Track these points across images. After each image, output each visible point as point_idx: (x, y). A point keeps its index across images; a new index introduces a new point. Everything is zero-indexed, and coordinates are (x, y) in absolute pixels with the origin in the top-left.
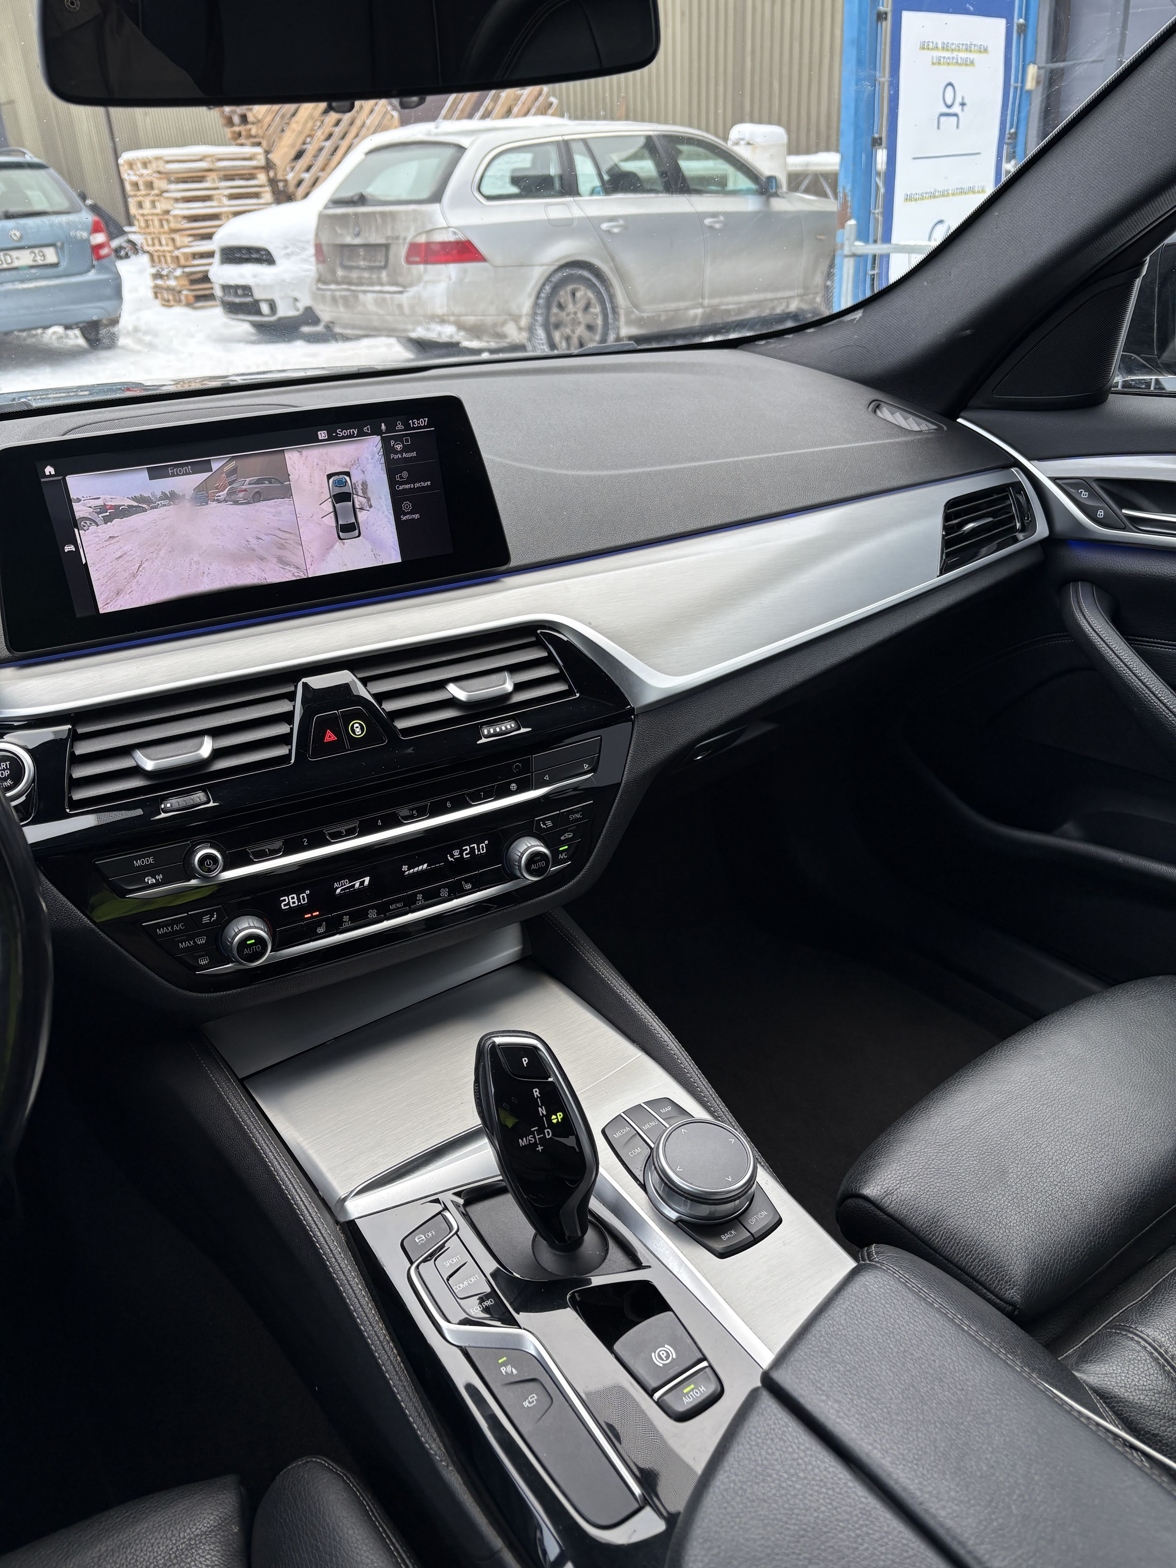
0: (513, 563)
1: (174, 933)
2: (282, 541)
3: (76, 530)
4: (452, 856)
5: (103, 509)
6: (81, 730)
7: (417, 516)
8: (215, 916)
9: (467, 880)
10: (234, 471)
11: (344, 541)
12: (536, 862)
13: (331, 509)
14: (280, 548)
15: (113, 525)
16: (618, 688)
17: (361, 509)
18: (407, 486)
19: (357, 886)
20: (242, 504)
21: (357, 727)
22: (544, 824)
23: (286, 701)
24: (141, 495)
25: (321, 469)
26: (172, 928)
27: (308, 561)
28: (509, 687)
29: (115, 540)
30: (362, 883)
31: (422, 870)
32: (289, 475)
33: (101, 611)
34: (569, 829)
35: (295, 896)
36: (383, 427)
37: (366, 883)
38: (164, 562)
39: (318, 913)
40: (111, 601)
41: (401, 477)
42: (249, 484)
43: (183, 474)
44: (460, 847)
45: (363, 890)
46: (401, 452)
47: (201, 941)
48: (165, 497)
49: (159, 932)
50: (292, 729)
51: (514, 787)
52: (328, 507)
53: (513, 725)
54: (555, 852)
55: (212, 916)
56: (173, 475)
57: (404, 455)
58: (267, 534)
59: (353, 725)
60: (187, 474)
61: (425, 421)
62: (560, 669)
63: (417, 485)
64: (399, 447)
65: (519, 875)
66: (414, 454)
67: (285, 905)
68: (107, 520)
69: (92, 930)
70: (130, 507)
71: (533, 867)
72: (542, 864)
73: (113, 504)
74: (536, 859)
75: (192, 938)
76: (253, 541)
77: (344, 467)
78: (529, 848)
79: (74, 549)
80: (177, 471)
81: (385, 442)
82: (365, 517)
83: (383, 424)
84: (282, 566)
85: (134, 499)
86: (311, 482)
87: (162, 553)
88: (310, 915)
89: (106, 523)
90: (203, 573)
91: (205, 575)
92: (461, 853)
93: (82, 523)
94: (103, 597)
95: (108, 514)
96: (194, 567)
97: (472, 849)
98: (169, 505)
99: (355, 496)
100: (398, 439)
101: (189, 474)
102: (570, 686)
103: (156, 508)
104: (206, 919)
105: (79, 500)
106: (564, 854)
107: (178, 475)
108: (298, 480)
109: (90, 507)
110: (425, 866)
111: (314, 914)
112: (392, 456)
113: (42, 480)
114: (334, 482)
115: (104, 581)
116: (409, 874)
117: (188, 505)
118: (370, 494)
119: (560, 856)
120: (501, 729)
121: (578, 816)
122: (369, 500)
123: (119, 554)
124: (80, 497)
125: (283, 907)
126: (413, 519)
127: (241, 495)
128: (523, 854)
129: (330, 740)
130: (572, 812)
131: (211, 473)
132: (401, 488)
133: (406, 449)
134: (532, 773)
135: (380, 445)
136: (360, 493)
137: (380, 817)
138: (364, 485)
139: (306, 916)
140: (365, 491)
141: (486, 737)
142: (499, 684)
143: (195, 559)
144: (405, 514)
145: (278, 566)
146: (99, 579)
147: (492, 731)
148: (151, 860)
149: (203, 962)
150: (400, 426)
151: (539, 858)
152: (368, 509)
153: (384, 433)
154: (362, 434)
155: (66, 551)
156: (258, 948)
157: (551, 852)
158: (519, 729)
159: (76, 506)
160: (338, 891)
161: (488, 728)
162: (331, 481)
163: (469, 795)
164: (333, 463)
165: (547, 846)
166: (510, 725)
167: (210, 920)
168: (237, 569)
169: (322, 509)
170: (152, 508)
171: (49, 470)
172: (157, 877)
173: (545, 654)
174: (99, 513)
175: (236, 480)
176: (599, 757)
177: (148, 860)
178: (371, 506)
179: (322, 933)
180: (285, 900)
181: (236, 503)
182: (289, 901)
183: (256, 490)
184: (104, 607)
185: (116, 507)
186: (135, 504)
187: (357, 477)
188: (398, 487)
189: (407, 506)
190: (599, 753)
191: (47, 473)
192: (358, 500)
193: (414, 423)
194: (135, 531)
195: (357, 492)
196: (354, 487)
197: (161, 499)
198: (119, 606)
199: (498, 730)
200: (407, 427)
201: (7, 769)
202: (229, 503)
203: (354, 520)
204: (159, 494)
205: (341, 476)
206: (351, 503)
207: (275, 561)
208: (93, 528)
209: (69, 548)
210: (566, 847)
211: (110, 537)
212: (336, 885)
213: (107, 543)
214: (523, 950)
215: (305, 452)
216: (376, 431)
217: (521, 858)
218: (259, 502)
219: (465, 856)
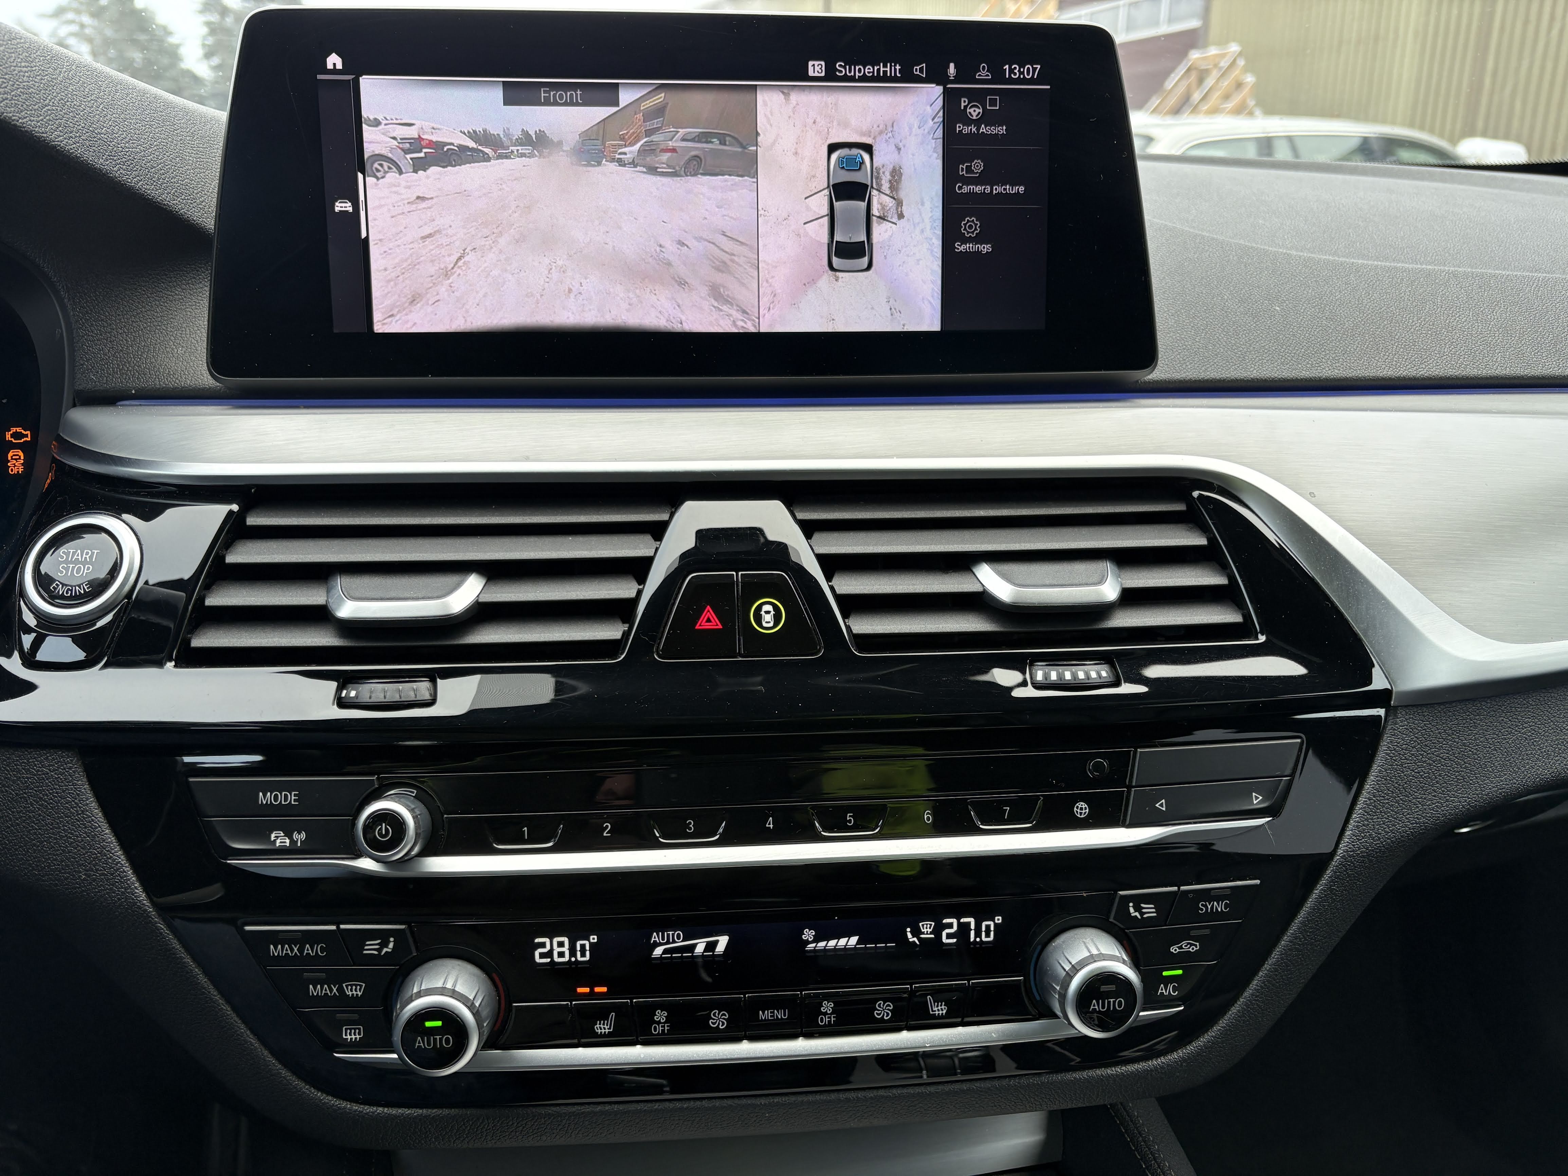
0: (1159, 373)
1: (303, 959)
2: (726, 258)
3: (360, 176)
4: (917, 932)
5: (416, 144)
6: (253, 520)
7: (986, 248)
8: (391, 945)
9: (939, 995)
10: (660, 111)
11: (838, 273)
12: (1103, 996)
13: (825, 210)
14: (718, 269)
15: (428, 177)
16: (1359, 640)
17: (882, 218)
18: (978, 189)
19: (700, 949)
20: (663, 174)
21: (768, 612)
22: (1138, 908)
23: (648, 538)
24: (485, 131)
25: (819, 132)
26: (301, 950)
27: (764, 301)
28: (1109, 591)
29: (424, 205)
30: (711, 946)
31: (845, 949)
32: (757, 134)
33: (378, 328)
34: (1193, 933)
35: (566, 940)
36: (952, 70)
37: (721, 948)
38: (503, 257)
39: (604, 989)
40: (399, 312)
41: (969, 170)
42: (683, 140)
43: (566, 104)
44: (937, 916)
45: (710, 960)
46: (978, 123)
47: (354, 990)
48: (526, 139)
49: (275, 951)
50: (639, 593)
51: (1082, 809)
52: (820, 204)
53: (1104, 674)
54: (1151, 979)
55: (384, 944)
56: (547, 103)
57: (983, 129)
58: (699, 239)
59: (759, 608)
60: (571, 104)
61: (1034, 70)
62: (1231, 578)
63: (998, 189)
64: (975, 112)
65: (1059, 1013)
66: (1002, 130)
67: (542, 955)
68: (419, 165)
69: (145, 915)
70: (463, 148)
71: (1095, 1005)
72: (1117, 1003)
73: (434, 138)
74: (1104, 988)
75: (337, 978)
76: (671, 247)
77: (863, 134)
78: (1092, 959)
79: (350, 209)
80: (554, 95)
81: (950, 99)
82: (886, 236)
83: (952, 65)
84: (716, 304)
85: (474, 136)
86: (796, 153)
87: (502, 241)
88: (587, 990)
89: (415, 171)
90: (570, 291)
91: (572, 295)
92: (939, 928)
93: (376, 165)
94: (388, 302)
95: (422, 155)
96: (555, 275)
97: (964, 929)
98: (531, 156)
99: (874, 192)
100: (976, 97)
101: (577, 104)
102: (1247, 616)
103: (507, 157)
104: (371, 947)
105: (376, 123)
106: (1170, 987)
107: (556, 104)
108: (773, 144)
109: (394, 138)
110: (854, 940)
111: (597, 989)
112: (959, 127)
113: (319, 77)
114: (840, 160)
115: (394, 275)
116: (815, 951)
117: (562, 159)
118: (902, 194)
119: (1162, 990)
120: (1074, 675)
121: (1219, 907)
122: (899, 203)
123: (427, 230)
124: (380, 118)
125: (538, 959)
126: (979, 253)
127: (665, 157)
128: (1075, 969)
129: (708, 626)
130: (1206, 895)
131: (615, 109)
132: (966, 189)
133: (986, 118)
134: (1130, 787)
135: (940, 102)
136: (886, 187)
137: (774, 812)
138: (896, 174)
139: (580, 990)
140: (895, 186)
141: (1038, 686)
142: (1091, 581)
143: (560, 263)
144: (965, 241)
145: (708, 303)
146: (386, 270)
147: (1054, 676)
148: (292, 798)
149: (351, 1036)
150: (984, 73)
151: (1112, 988)
152: (894, 220)
153: (952, 82)
154: (908, 77)
155: (337, 209)
156: (447, 1041)
157: (1143, 980)
158: (1117, 684)
159: (368, 133)
160: (658, 951)
161: (1047, 669)
162: (834, 156)
163: (980, 807)
164: (844, 124)
165: (1136, 963)
166: (1097, 672)
167: (379, 950)
168: (631, 295)
169: (808, 208)
170: (500, 157)
171: (334, 61)
172: (295, 836)
173: (1202, 541)
174: (406, 152)
175: (658, 129)
176: (1290, 784)
177: (286, 796)
178: (901, 216)
179: (605, 1036)
180: (543, 945)
181: (653, 170)
182: (551, 950)
183: (693, 153)
184: (383, 324)
185: (438, 146)
186: (472, 144)
187: (884, 157)
188: (960, 188)
189: (971, 225)
190: (1292, 775)
191: (330, 66)
192: (879, 201)
193: (1012, 71)
194: (463, 194)
195: (879, 185)
196: (875, 173)
197: (519, 142)
198: (410, 324)
199: (1068, 676)
200: (998, 77)
201: (91, 563)
202: (638, 168)
203: (863, 238)
204: (517, 133)
205: (855, 151)
206: (863, 205)
207: (704, 291)
208: (392, 176)
209: (343, 206)
210: (1179, 972)
211: (418, 198)
212: (655, 938)
213: (413, 207)
214: (1045, 1147)
215: (795, 97)
216: (936, 76)
217: (1070, 977)
218: (695, 175)
219: (945, 940)
